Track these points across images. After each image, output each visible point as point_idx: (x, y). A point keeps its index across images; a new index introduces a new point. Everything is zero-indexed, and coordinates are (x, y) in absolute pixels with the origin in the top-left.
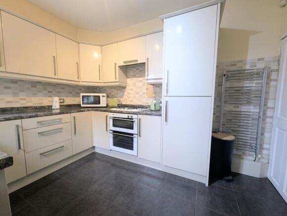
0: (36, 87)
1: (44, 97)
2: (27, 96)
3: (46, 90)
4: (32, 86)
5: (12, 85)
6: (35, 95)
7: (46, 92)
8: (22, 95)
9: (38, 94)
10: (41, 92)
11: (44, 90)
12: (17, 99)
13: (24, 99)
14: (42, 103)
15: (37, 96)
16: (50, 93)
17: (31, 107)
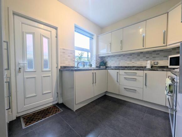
0: (139, 56)
1: (143, 61)
2: (135, 61)
3: (145, 57)
4: (138, 56)
5: (130, 57)
6: (139, 60)
7: (145, 58)
8: (133, 61)
9: (140, 59)
10: (142, 58)
11: (144, 57)
12: (131, 62)
13: (134, 63)
14: (142, 65)
15: (139, 61)
16: (147, 59)
17: (136, 66)
